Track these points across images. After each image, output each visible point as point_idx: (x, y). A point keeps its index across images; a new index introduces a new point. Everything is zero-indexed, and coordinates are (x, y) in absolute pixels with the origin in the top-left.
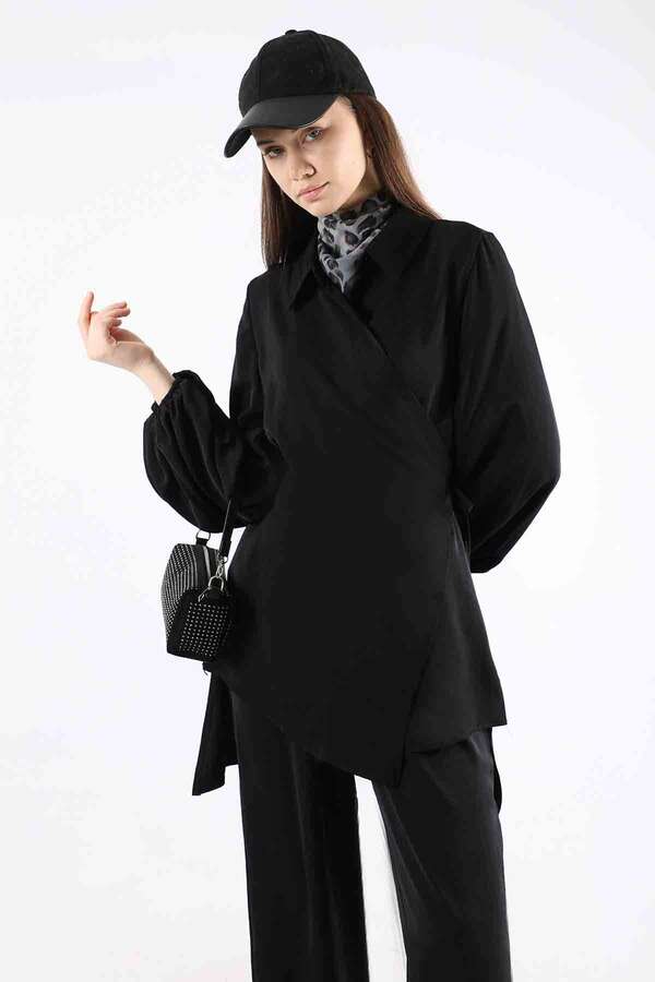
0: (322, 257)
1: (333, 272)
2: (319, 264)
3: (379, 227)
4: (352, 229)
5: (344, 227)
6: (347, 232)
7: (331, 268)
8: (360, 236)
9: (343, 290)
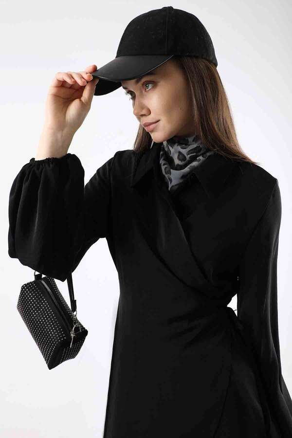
0: (162, 162)
1: (166, 176)
2: (159, 166)
3: (202, 155)
4: (184, 151)
5: (179, 148)
6: (180, 153)
7: (166, 173)
8: (188, 157)
9: (169, 189)
